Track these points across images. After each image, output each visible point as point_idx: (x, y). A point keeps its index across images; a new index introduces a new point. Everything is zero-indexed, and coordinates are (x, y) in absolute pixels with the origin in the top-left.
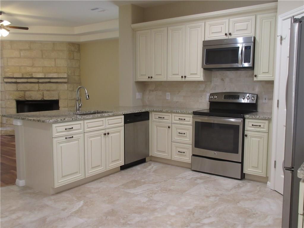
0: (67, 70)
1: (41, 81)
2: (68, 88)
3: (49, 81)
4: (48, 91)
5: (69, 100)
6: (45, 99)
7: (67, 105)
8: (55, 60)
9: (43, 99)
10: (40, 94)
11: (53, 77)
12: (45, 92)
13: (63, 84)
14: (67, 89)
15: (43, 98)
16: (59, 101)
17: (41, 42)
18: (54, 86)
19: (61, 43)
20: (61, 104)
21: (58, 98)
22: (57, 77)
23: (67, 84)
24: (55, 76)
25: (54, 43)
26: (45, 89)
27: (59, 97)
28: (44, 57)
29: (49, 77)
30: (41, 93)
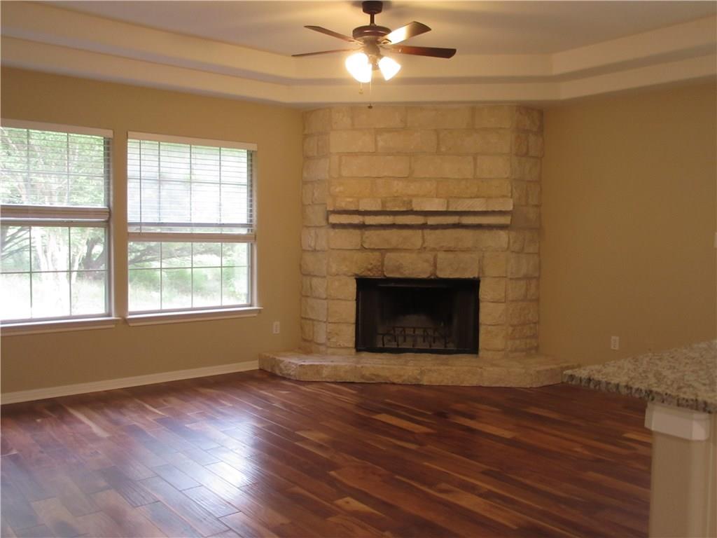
0: (510, 188)
1: (432, 221)
2: (509, 243)
3: (456, 221)
4: (448, 251)
5: (511, 279)
6: (442, 275)
7: (503, 295)
8: (475, 159)
9: (433, 277)
10: (427, 261)
11: (472, 210)
12: (441, 255)
13: (495, 232)
14: (505, 246)
15: (435, 274)
16: (481, 284)
17: (437, 106)
18: (467, 237)
19: (494, 106)
20: (485, 292)
21: (479, 273)
22: (485, 209)
23: (507, 231)
24: (478, 205)
25: (474, 108)
26: (442, 247)
27: (481, 269)
28: (443, 149)
29: (460, 209)
30: (429, 256)
